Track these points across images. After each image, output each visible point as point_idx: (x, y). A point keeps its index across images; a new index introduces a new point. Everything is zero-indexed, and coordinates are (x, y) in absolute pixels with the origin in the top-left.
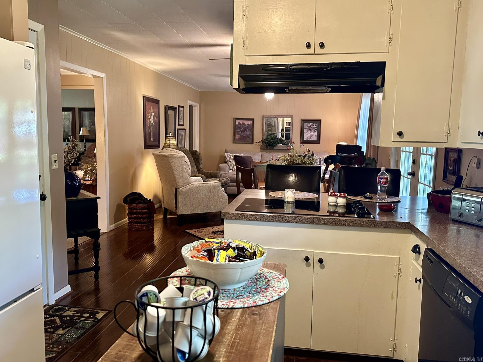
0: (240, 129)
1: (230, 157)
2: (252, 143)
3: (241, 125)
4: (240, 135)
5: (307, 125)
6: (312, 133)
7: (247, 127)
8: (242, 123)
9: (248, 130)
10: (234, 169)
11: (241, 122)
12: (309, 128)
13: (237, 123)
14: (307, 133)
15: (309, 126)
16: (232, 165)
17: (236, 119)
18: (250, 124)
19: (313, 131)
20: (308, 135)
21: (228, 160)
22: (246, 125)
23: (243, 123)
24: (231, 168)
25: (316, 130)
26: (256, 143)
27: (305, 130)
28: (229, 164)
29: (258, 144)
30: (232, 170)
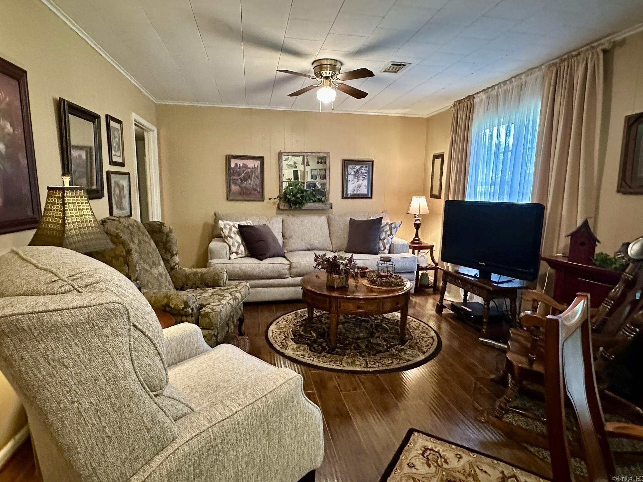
0: (239, 175)
1: (231, 229)
2: (262, 199)
3: (240, 168)
4: (239, 186)
5: (352, 169)
6: (360, 182)
7: (252, 171)
8: (241, 165)
9: (253, 176)
10: (240, 252)
11: (240, 162)
12: (355, 174)
13: (233, 165)
14: (353, 182)
15: (355, 170)
16: (236, 244)
17: (229, 158)
18: (256, 166)
19: (361, 178)
20: (354, 185)
21: (227, 234)
22: (250, 168)
23: (244, 164)
24: (234, 249)
25: (366, 177)
26: (270, 199)
27: (350, 178)
28: (230, 242)
29: (272, 201)
30: (237, 254)
